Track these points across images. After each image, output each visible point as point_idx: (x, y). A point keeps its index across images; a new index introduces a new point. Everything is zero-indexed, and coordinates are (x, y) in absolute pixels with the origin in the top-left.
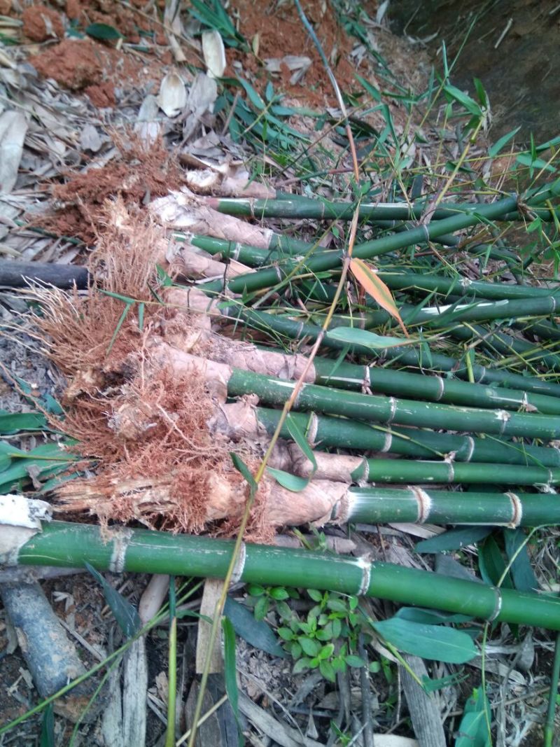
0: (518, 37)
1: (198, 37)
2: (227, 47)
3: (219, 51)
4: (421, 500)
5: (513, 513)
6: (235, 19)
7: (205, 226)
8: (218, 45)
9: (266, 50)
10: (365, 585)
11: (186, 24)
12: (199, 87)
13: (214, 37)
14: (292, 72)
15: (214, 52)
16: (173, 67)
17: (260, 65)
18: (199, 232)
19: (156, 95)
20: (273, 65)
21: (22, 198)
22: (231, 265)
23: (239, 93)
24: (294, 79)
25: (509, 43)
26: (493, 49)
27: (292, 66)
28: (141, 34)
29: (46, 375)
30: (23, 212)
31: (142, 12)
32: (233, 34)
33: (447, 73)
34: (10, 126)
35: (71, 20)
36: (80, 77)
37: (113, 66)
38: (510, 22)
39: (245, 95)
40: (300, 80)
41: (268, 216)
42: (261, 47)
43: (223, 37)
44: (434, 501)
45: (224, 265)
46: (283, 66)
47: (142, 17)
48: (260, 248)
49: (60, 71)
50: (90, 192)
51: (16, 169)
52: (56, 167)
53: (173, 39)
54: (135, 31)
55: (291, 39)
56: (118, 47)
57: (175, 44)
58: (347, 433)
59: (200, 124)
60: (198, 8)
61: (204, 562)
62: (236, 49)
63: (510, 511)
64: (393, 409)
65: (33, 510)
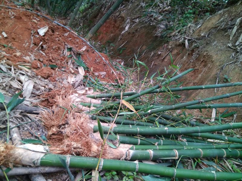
0: (156, 65)
1: (77, 68)
2: (85, 70)
3: (83, 71)
4: (150, 151)
5: (176, 154)
6: (86, 64)
7: (83, 100)
8: (82, 69)
9: (95, 71)
10: (137, 167)
11: (74, 66)
12: (78, 77)
13: (81, 68)
14: (102, 75)
15: (81, 71)
16: (71, 74)
17: (93, 74)
18: (82, 102)
19: (67, 79)
20: (96, 74)
21: (32, 100)
22: (91, 108)
23: (88, 79)
24: (102, 77)
25: (154, 66)
26: (150, 68)
27: (102, 74)
28: (62, 67)
29: (42, 131)
30: (32, 103)
31: (62, 63)
32: (86, 67)
33: (136, 58)
34: (30, 83)
35: (44, 64)
36: (47, 75)
37: (55, 74)
38: (153, 62)
39: (90, 80)
40: (104, 77)
41: (99, 98)
42: (93, 70)
43: (84, 68)
44: (153, 152)
45: (89, 108)
46: (99, 74)
47: (62, 64)
48: (98, 104)
49: (42, 74)
50: (52, 96)
51: (31, 93)
52: (42, 92)
53: (70, 68)
54: (61, 66)
55: (100, 68)
56: (56, 70)
57: (71, 69)
58: (127, 139)
59: (79, 84)
60: (77, 62)
61: (92, 162)
62: (87, 70)
63: (175, 153)
64: (138, 130)
65: (45, 148)
